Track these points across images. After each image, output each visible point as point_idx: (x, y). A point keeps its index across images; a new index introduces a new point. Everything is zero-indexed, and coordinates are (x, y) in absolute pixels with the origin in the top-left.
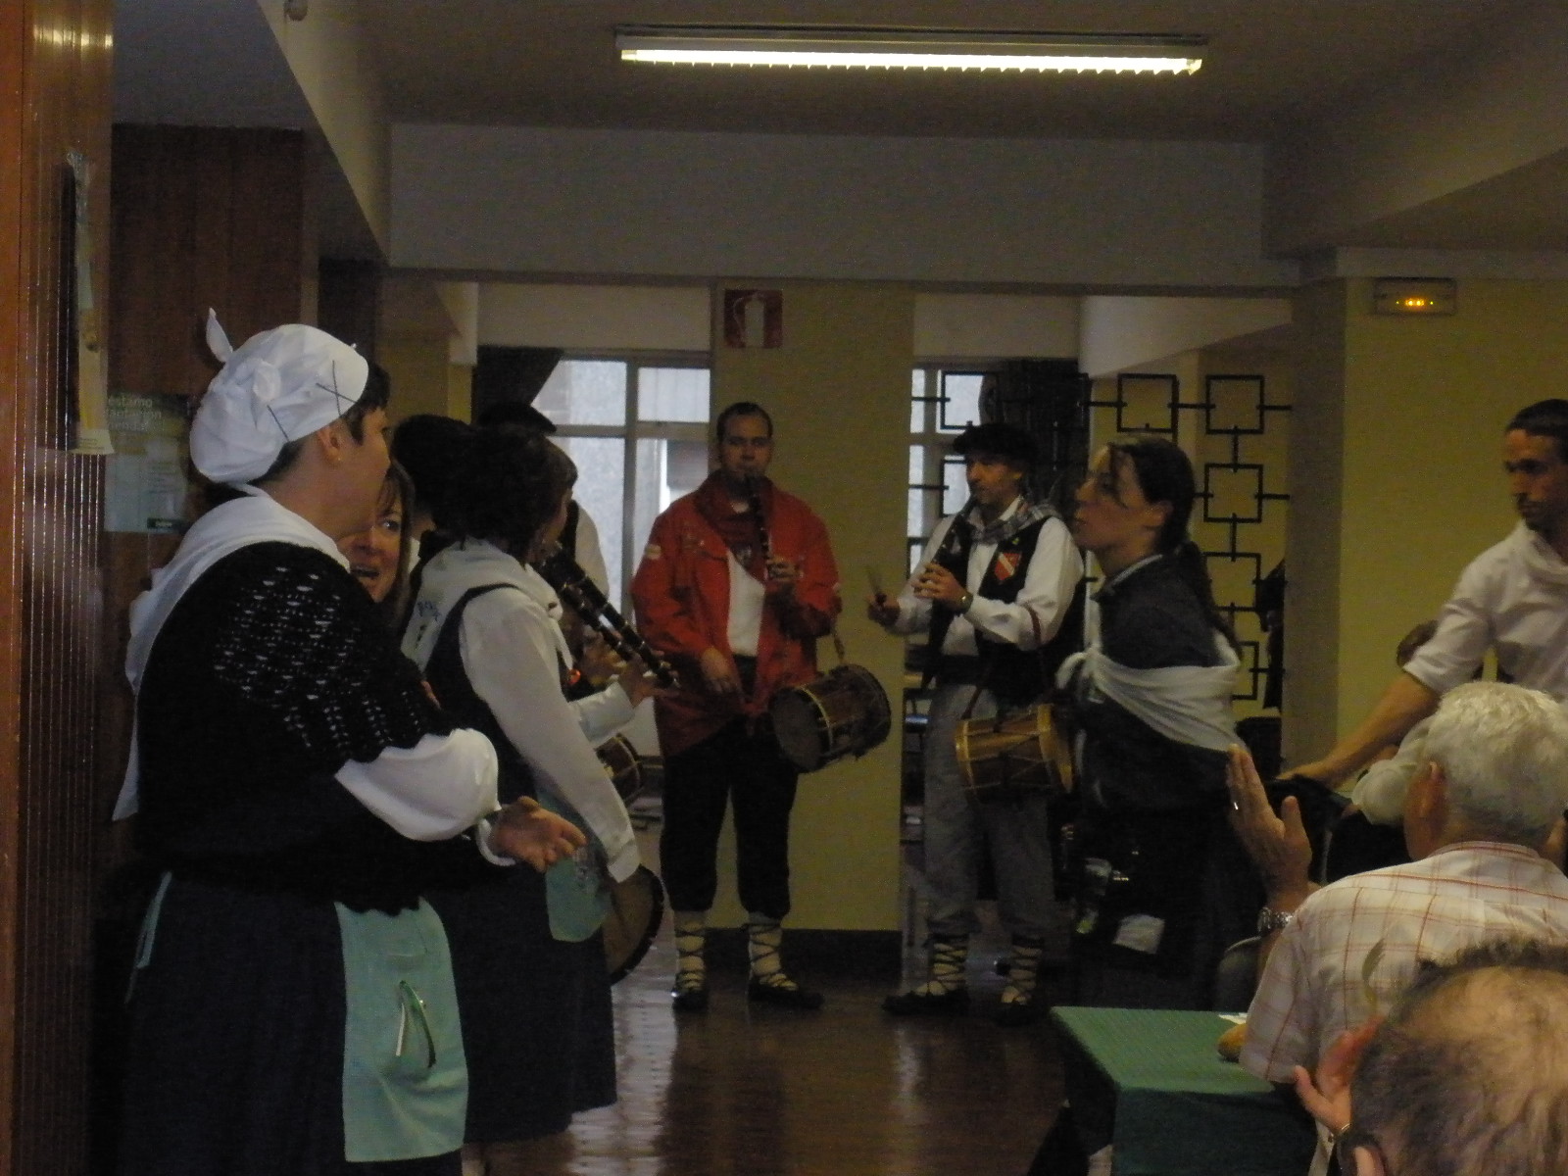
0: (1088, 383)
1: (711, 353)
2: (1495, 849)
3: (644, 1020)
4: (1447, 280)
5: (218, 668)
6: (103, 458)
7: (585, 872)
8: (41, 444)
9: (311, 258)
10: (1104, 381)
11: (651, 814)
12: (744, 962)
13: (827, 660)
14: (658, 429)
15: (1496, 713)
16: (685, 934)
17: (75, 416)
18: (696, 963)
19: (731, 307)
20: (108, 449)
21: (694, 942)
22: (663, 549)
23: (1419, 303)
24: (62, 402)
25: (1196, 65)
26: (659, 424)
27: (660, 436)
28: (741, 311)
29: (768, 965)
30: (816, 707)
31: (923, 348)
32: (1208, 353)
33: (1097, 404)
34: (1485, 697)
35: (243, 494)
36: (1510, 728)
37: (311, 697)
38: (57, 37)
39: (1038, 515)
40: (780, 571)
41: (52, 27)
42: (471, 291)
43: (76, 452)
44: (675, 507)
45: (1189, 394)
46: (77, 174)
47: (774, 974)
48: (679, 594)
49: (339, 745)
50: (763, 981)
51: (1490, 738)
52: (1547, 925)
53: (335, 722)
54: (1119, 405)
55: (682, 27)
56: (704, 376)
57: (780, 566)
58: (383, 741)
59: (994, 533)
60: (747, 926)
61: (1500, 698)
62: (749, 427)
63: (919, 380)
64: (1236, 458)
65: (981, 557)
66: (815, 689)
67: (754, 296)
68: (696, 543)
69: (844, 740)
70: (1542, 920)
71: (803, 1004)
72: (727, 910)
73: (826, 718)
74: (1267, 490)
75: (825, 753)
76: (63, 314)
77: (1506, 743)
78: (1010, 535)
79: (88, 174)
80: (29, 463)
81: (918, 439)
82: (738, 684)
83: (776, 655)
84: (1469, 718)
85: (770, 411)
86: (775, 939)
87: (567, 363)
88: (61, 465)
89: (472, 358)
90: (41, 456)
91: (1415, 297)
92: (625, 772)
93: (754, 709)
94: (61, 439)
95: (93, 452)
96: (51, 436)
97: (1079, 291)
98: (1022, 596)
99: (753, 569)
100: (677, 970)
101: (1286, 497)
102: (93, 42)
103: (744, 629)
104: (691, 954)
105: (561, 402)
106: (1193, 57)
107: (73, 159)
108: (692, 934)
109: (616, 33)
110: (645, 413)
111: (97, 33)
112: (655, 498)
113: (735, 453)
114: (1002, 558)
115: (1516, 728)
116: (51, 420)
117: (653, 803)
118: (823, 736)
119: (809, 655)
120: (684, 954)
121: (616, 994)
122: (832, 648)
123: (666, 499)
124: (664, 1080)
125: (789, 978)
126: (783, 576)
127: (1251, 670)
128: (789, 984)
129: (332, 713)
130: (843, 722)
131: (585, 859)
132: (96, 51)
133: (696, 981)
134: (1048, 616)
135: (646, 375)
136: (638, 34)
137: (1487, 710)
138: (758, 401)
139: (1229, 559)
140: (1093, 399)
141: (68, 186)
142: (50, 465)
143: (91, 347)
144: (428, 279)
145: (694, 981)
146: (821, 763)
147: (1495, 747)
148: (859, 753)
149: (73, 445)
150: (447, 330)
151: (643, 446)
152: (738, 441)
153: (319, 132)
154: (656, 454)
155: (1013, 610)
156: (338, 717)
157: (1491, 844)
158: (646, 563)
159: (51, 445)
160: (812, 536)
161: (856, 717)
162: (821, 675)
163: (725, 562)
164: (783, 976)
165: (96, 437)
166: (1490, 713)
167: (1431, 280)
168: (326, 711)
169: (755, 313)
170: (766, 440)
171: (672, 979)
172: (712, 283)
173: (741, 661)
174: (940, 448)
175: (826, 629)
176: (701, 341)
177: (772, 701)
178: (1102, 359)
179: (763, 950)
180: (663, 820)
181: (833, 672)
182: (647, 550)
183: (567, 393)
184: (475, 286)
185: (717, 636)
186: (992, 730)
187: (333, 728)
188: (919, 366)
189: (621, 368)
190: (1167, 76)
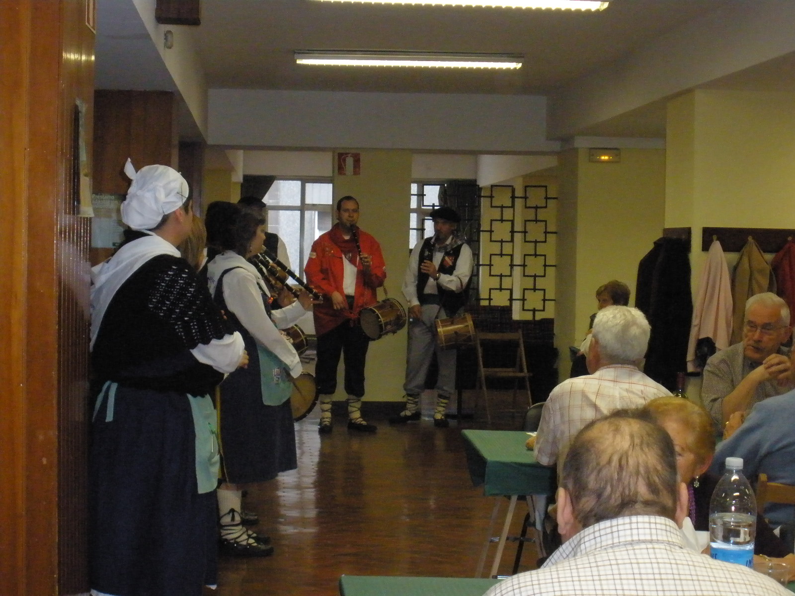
0: (480, 189)
1: (333, 177)
2: (622, 367)
3: (308, 436)
4: (616, 149)
5: (151, 306)
6: (91, 218)
7: (279, 378)
8: (65, 213)
9: (175, 141)
10: (485, 188)
11: (311, 357)
12: (347, 414)
13: (381, 296)
14: (313, 207)
15: (614, 317)
16: (324, 403)
17: (79, 202)
18: (328, 414)
19: (340, 159)
20: (92, 215)
21: (328, 406)
22: (317, 254)
23: (606, 158)
24: (74, 197)
25: (519, 66)
26: (314, 205)
27: (315, 210)
28: (344, 160)
29: (356, 415)
30: (377, 315)
31: (415, 175)
32: (525, 177)
33: (483, 197)
34: (611, 311)
35: (148, 235)
36: (620, 322)
37: (186, 319)
38: (72, 56)
39: (459, 243)
40: (366, 260)
41: (70, 52)
42: (241, 153)
43: (79, 216)
44: (321, 237)
45: (519, 193)
46: (80, 108)
47: (358, 419)
48: (324, 271)
49: (196, 338)
50: (353, 421)
51: (613, 326)
52: (643, 396)
53: (194, 329)
54: (491, 197)
55: (319, 51)
56: (331, 186)
57: (366, 258)
58: (211, 336)
59: (444, 249)
60: (348, 400)
61: (616, 312)
62: (350, 205)
63: (414, 188)
64: (536, 218)
65: (438, 257)
66: (377, 308)
67: (349, 155)
68: (330, 252)
69: (389, 327)
70: (641, 394)
71: (369, 430)
72: (340, 394)
73: (382, 319)
74: (548, 230)
75: (381, 332)
76: (74, 163)
77: (619, 328)
78: (450, 250)
79: (85, 108)
80: (61, 220)
81: (414, 211)
82: (347, 307)
83: (362, 295)
84: (605, 319)
85: (357, 200)
86: (358, 405)
87: (279, 181)
88: (74, 221)
89: (241, 179)
90: (65, 218)
91: (605, 155)
92: (298, 341)
93: (354, 316)
94: (74, 211)
95: (86, 216)
96: (70, 209)
97: (476, 153)
98: (455, 273)
99: (352, 261)
100: (321, 417)
101: (555, 233)
102: (87, 58)
103: (349, 284)
104: (327, 411)
105: (276, 197)
106: (518, 62)
107: (78, 102)
108: (327, 403)
109: (295, 53)
110: (308, 201)
111: (89, 54)
112: (313, 234)
113: (345, 216)
114: (446, 258)
115: (622, 322)
116: (70, 203)
117: (312, 353)
118: (381, 326)
119: (374, 295)
120: (323, 411)
121: (297, 426)
122: (383, 292)
123: (318, 234)
124: (316, 459)
125: (364, 420)
126: (367, 262)
127: (543, 300)
128: (364, 423)
129: (194, 325)
130: (388, 320)
131: (279, 373)
132: (88, 62)
133: (328, 422)
134: (465, 280)
135: (309, 186)
136: (303, 53)
137: (611, 316)
138: (352, 195)
139: (534, 257)
140: (482, 195)
141: (76, 113)
142: (69, 220)
143: (86, 175)
144: (222, 149)
145: (327, 422)
146: (380, 337)
147: (615, 330)
148: (394, 332)
149: (78, 213)
150: (230, 169)
151: (307, 214)
152: (347, 210)
153: (178, 91)
154: (312, 217)
155: (452, 278)
156: (196, 327)
157: (620, 365)
158: (310, 260)
159: (70, 213)
160: (375, 248)
161: (392, 318)
162: (378, 302)
163: (341, 258)
164: (361, 419)
165: (87, 210)
166: (613, 317)
167: (610, 149)
168: (192, 324)
169: (350, 161)
170: (356, 211)
171: (319, 420)
172: (333, 150)
173: (348, 297)
174: (422, 214)
175: (381, 284)
176: (328, 173)
177: (360, 313)
178: (485, 180)
179: (354, 409)
180: (316, 359)
181: (383, 301)
182: (310, 254)
183: (279, 193)
184: (242, 151)
185: (339, 288)
186: (450, 323)
187: (194, 331)
188: (414, 182)
189: (299, 183)
190: (508, 70)
